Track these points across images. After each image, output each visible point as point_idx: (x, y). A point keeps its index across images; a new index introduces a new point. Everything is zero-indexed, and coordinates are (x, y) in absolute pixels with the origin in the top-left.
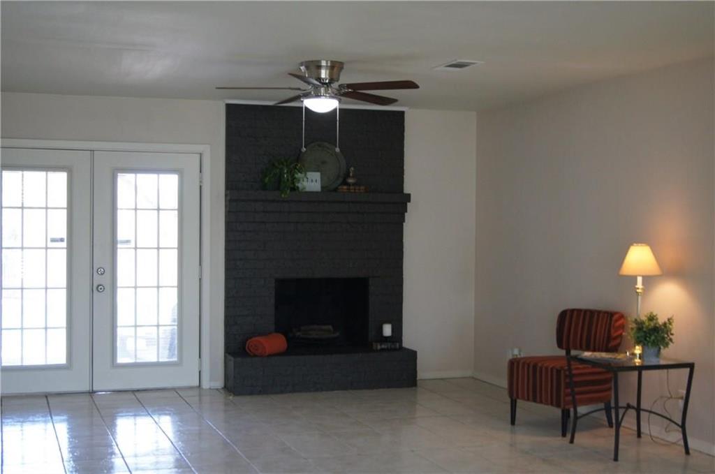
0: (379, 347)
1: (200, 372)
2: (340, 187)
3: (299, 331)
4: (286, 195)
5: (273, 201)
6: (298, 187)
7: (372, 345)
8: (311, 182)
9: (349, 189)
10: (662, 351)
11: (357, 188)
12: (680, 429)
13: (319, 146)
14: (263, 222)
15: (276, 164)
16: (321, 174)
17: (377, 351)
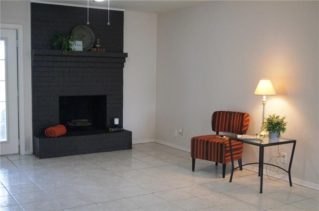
0: (113, 130)
1: (19, 146)
2: (93, 49)
3: (71, 122)
4: (65, 52)
5: (58, 56)
6: (71, 49)
7: (109, 129)
8: (78, 46)
9: (97, 50)
10: (281, 134)
11: (101, 49)
12: (288, 174)
13: (81, 27)
14: (52, 67)
15: (59, 36)
16: (83, 42)
17: (112, 132)
